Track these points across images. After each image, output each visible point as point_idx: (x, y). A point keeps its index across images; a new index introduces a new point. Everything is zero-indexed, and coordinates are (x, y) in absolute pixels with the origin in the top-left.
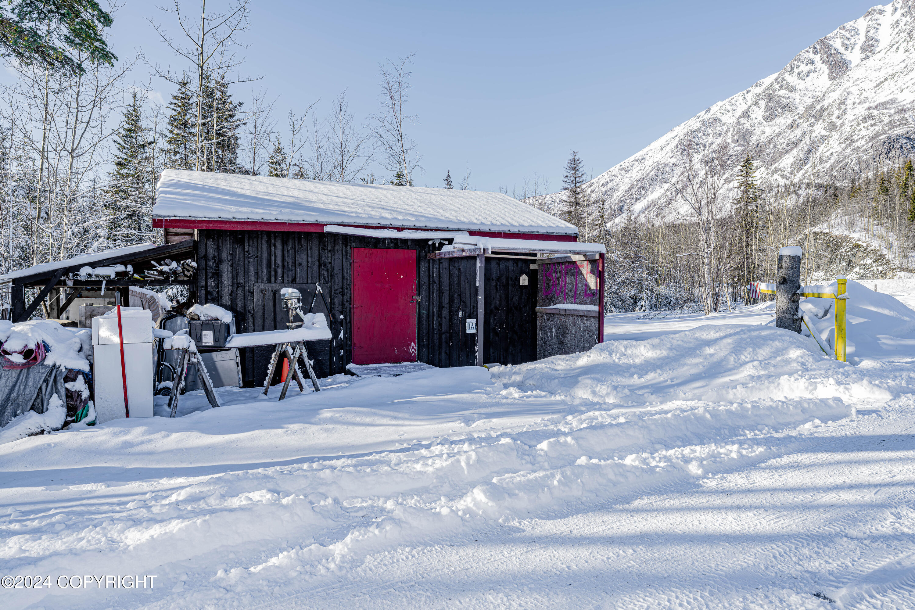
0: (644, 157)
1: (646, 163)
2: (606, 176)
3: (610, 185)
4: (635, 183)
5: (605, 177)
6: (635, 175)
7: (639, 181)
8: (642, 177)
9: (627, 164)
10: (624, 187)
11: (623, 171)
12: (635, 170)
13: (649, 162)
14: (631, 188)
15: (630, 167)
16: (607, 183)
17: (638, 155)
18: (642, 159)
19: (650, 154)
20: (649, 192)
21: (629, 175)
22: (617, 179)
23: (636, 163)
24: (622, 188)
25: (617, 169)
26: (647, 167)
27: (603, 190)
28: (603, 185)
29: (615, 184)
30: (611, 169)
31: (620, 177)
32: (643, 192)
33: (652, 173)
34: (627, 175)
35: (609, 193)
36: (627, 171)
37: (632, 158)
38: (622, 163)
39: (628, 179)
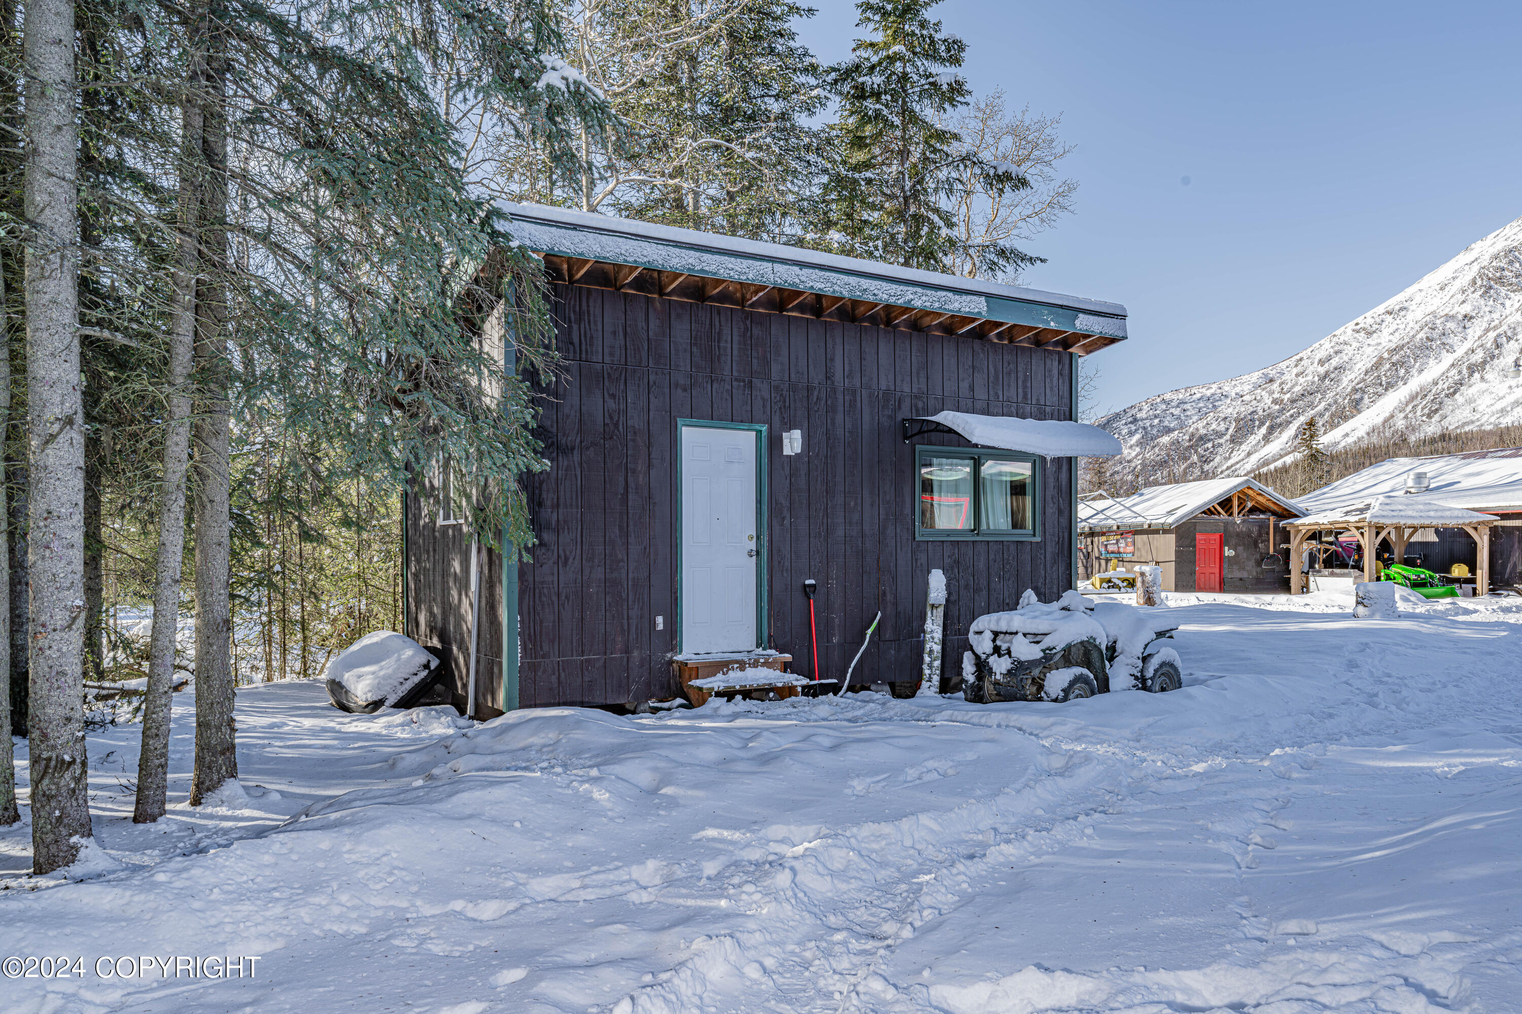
0: (1406, 305)
1: (1410, 316)
2: (1327, 345)
3: (1335, 362)
4: (1386, 355)
5: (1325, 347)
6: (1386, 339)
7: (1393, 351)
8: (1401, 343)
9: (1370, 321)
10: (1362, 364)
11: (1362, 334)
12: (1386, 332)
13: (1416, 315)
14: (1378, 365)
15: (1375, 327)
16: (1329, 358)
17: (1393, 302)
18: (1401, 309)
19: (1418, 298)
20: (1414, 371)
21: (1373, 340)
22: (1349, 350)
23: (1389, 318)
24: (1358, 366)
25: (1349, 332)
26: (1411, 325)
27: (1322, 370)
28: (1321, 362)
29: (1346, 358)
30: (1337, 332)
31: (1355, 344)
32: (1402, 372)
33: (1422, 335)
34: (1369, 341)
35: (1332, 376)
36: (1369, 334)
37: (1381, 309)
38: (1360, 319)
39: (1371, 349)
